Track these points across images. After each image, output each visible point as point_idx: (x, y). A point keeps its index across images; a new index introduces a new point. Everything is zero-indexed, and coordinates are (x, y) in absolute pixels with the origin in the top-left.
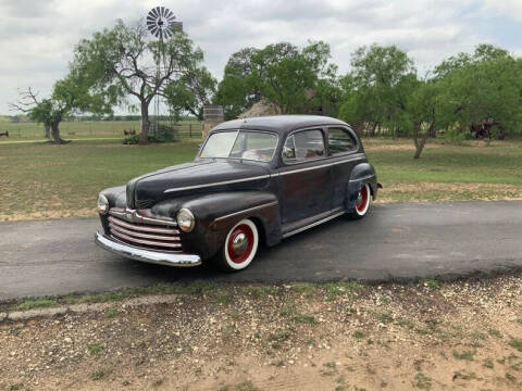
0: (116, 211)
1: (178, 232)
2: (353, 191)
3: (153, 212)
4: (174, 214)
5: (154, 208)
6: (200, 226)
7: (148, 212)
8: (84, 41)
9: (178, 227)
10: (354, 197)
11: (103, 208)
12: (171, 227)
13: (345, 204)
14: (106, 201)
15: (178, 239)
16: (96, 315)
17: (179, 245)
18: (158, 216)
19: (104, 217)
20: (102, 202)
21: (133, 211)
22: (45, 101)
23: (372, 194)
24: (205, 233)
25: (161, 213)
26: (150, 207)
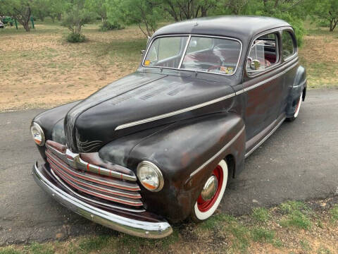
1: (138, 188)
2: (295, 97)
3: (102, 157)
4: (134, 163)
7: (95, 156)
9: (138, 182)
12: (128, 182)
14: (41, 131)
15: (139, 196)
18: (109, 164)
20: (37, 131)
21: (74, 155)
23: (303, 95)
24: (178, 194)
25: (113, 159)
26: (97, 150)
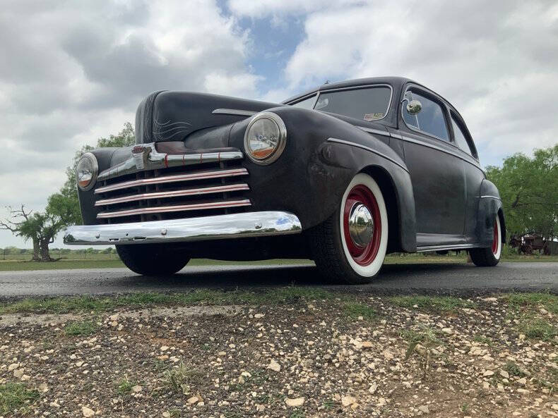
2: (487, 212)
5: (191, 140)
7: (179, 144)
8: (88, 148)
9: (243, 161)
10: (490, 222)
11: (89, 177)
13: (477, 233)
16: (37, 333)
20: (85, 168)
22: (37, 215)
24: (309, 161)
26: (183, 138)
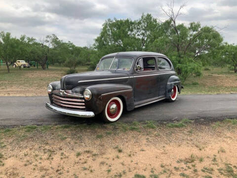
0: (56, 92)
1: (84, 101)
2: (169, 88)
3: (72, 92)
4: (82, 93)
5: (73, 90)
6: (94, 97)
7: (70, 91)
9: (83, 98)
10: (170, 91)
11: (50, 91)
12: (81, 98)
13: (165, 94)
14: (51, 87)
15: (84, 104)
17: (84, 107)
18: (74, 93)
19: (51, 95)
20: (50, 88)
21: (63, 91)
23: (179, 91)
24: (97, 101)
25: (76, 92)
26: (71, 89)
